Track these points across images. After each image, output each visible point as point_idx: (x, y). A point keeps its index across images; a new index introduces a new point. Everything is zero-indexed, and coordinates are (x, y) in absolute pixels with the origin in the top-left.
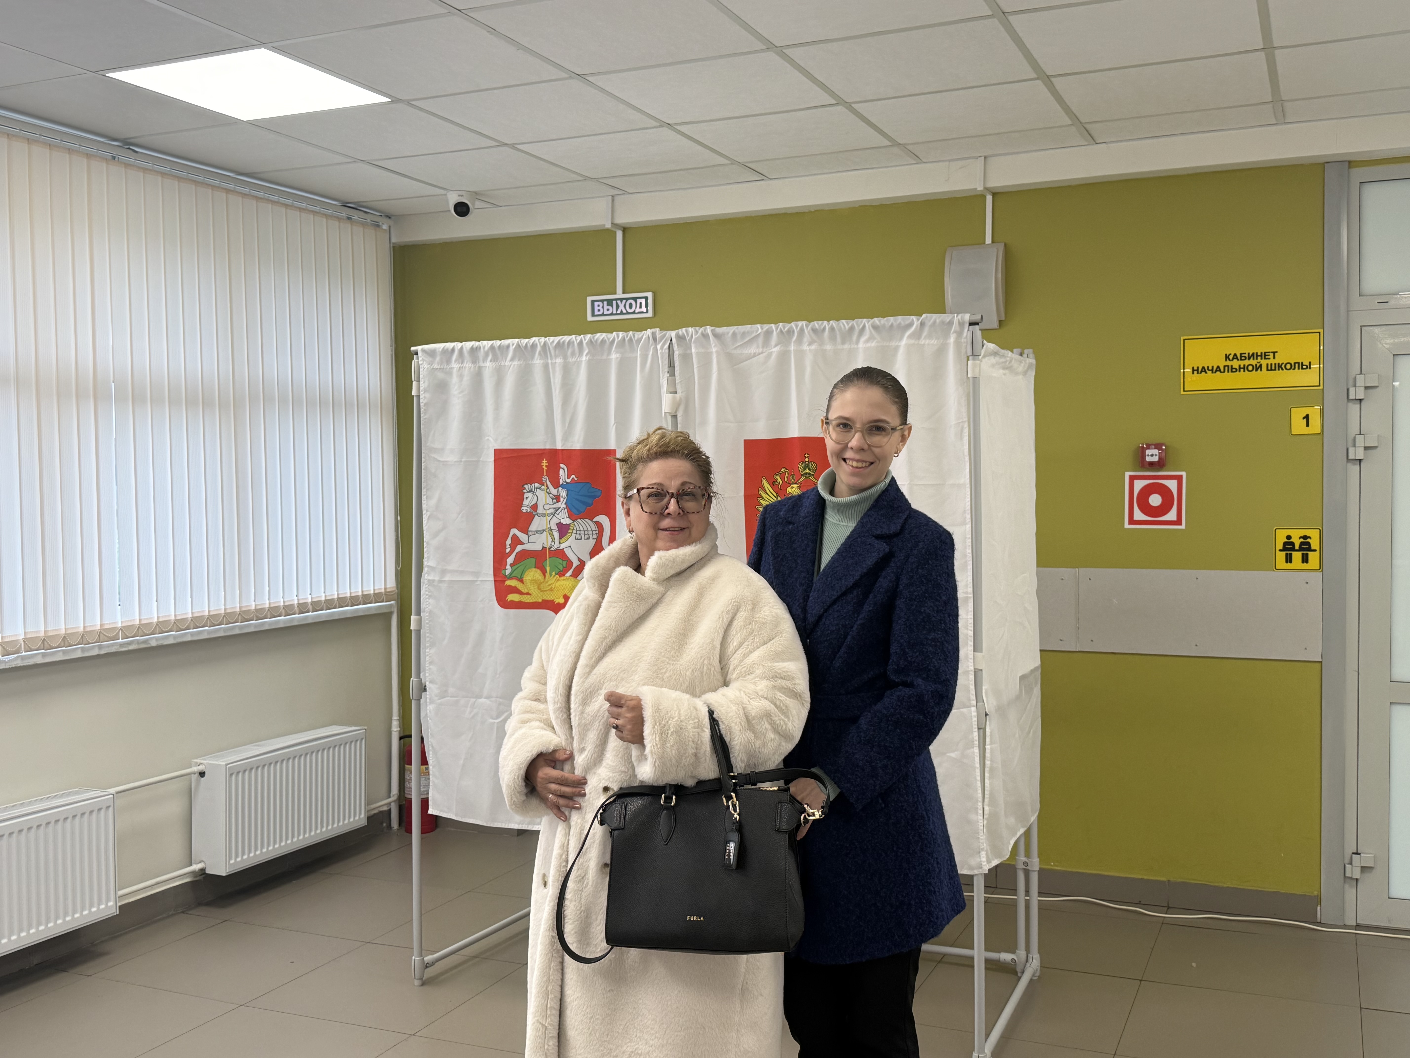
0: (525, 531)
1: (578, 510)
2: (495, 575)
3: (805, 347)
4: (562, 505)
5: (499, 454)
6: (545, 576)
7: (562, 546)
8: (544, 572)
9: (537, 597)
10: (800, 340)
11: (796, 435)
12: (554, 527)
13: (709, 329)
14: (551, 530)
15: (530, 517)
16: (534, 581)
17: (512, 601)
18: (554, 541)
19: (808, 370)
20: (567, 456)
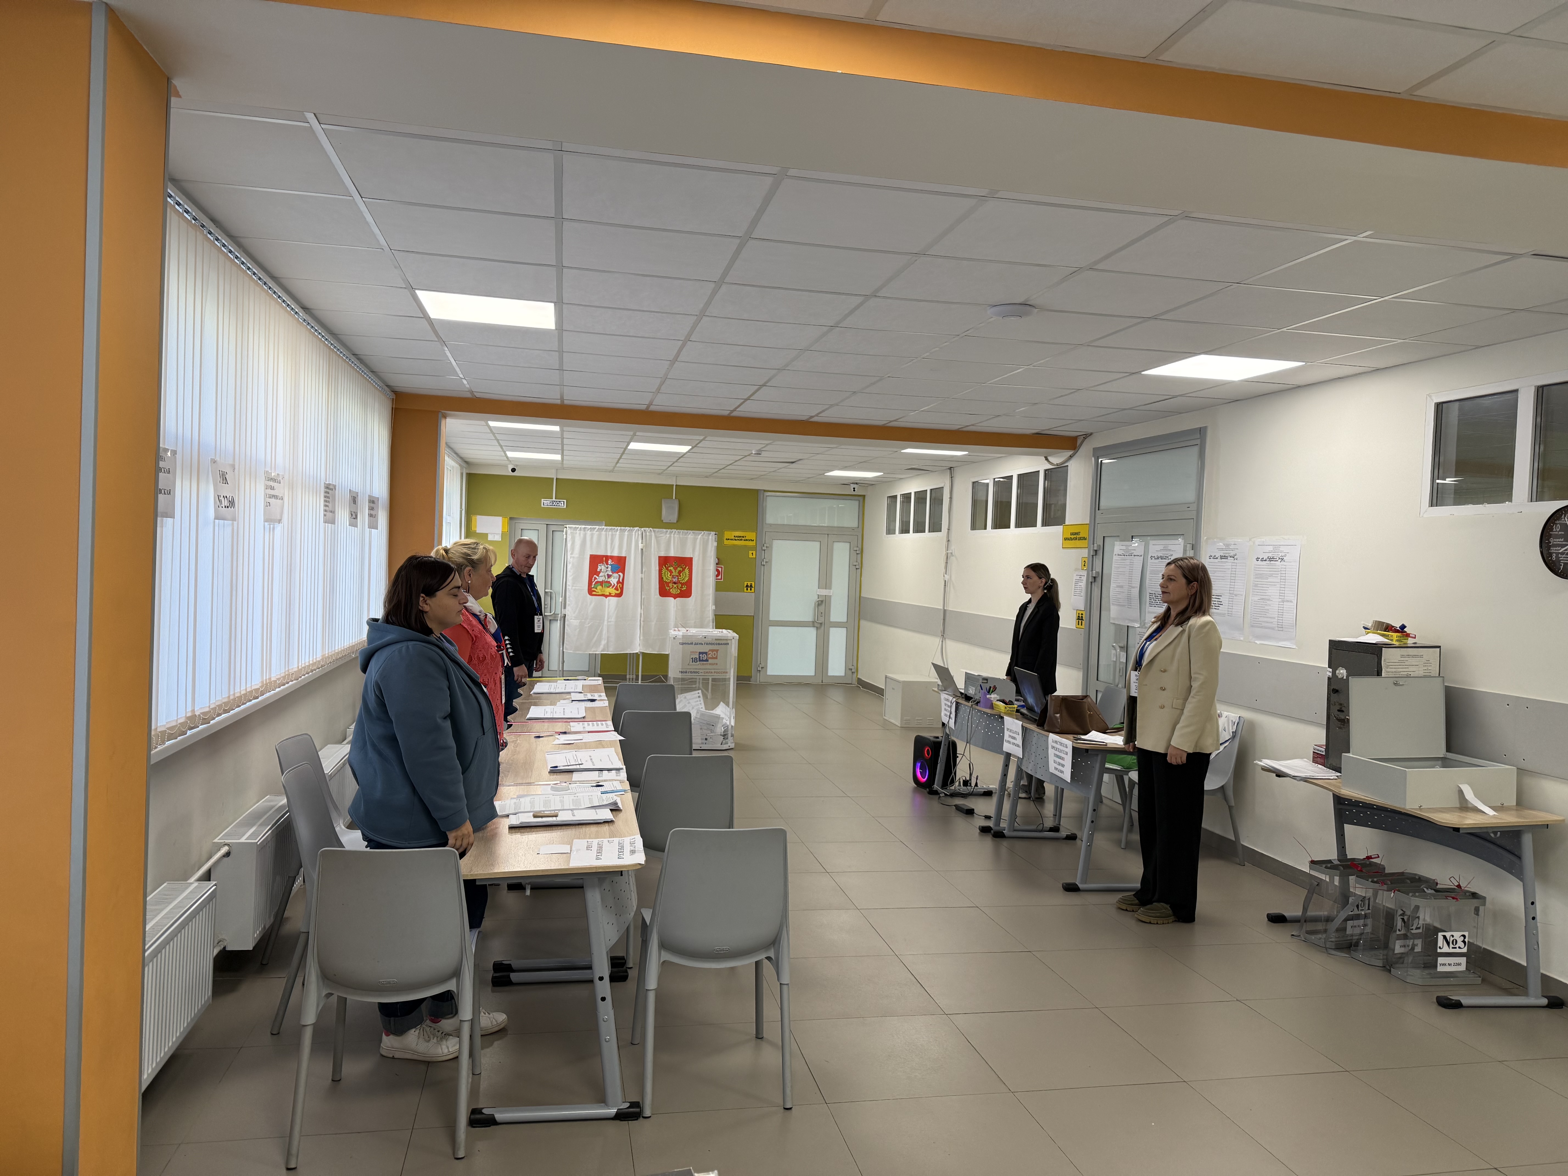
0: (598, 576)
1: (613, 571)
2: (588, 587)
3: (676, 536)
4: (609, 569)
5: (591, 556)
6: (603, 588)
7: (609, 580)
9: (600, 593)
10: (674, 534)
11: (673, 555)
12: (606, 575)
13: (652, 529)
15: (600, 572)
16: (600, 589)
17: (593, 594)
18: (606, 578)
19: (676, 541)
20: (612, 557)
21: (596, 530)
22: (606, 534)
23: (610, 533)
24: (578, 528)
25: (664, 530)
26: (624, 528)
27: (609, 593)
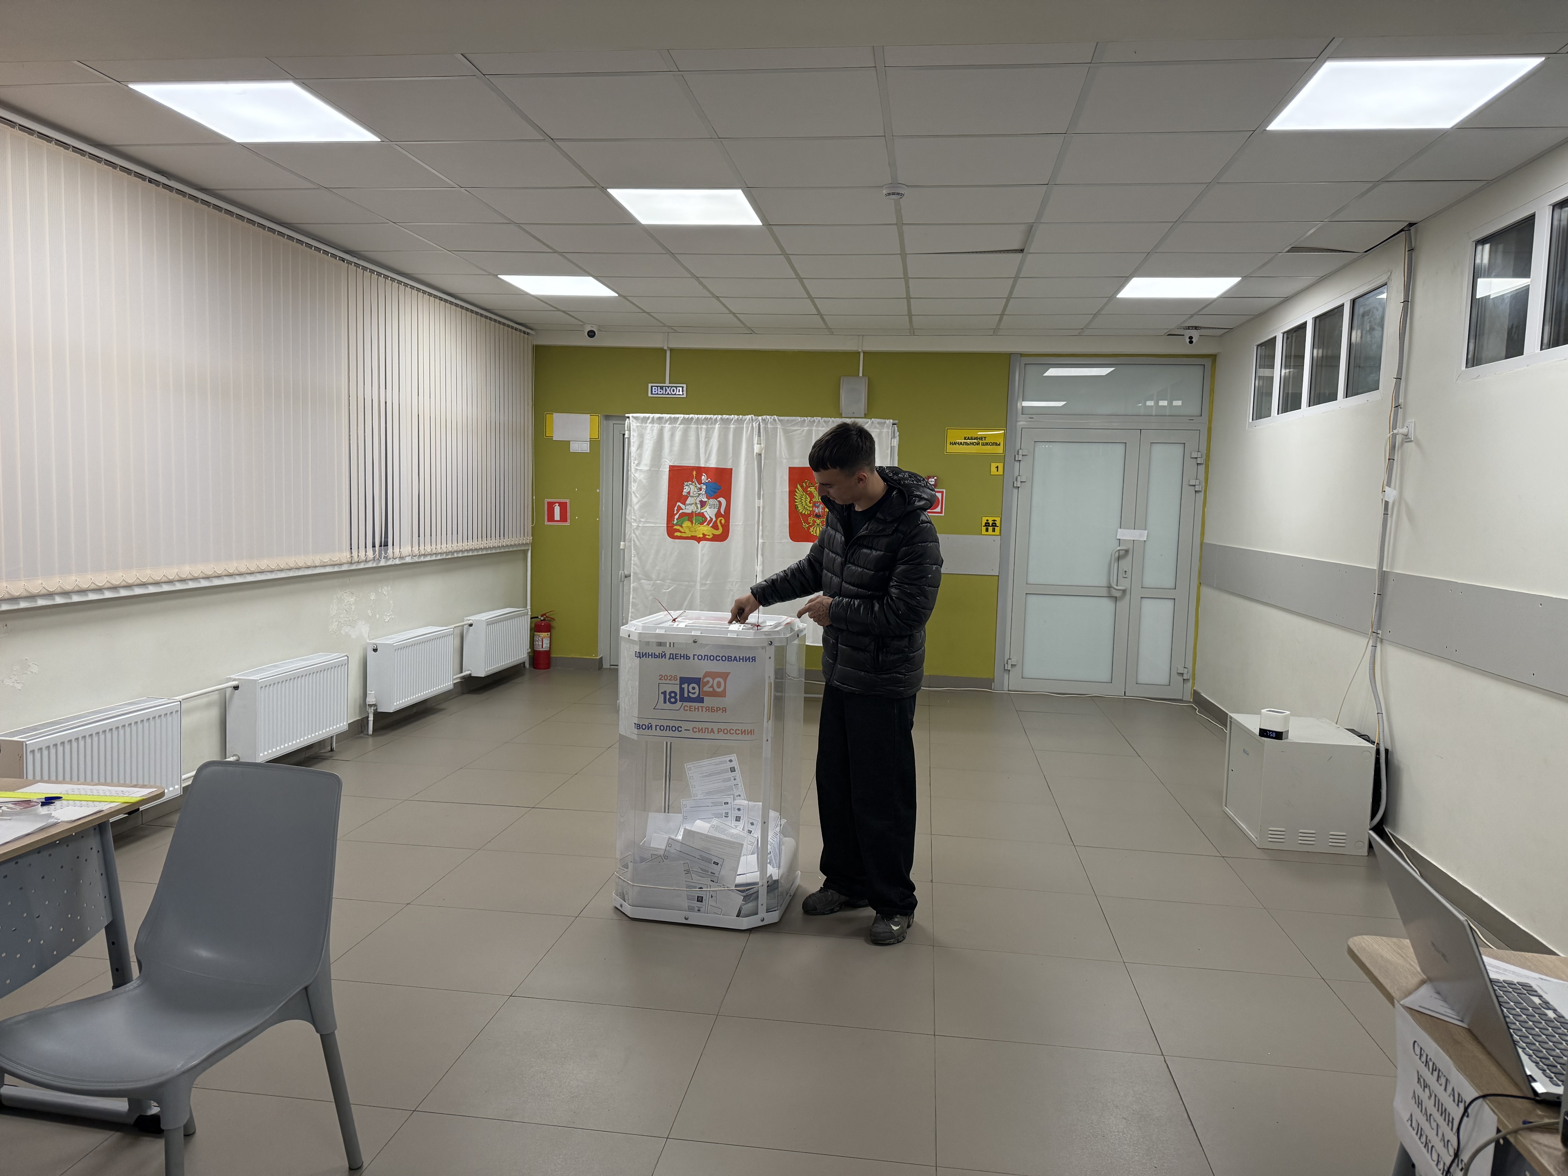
0: (684, 504)
1: (711, 495)
2: (667, 524)
4: (703, 492)
5: (672, 468)
6: (692, 525)
7: (702, 511)
8: (692, 523)
9: (688, 534)
12: (698, 502)
13: (776, 417)
14: (696, 503)
15: (686, 497)
16: (687, 527)
17: (677, 536)
18: (698, 508)
20: (706, 470)
21: (680, 419)
22: (697, 428)
23: (704, 426)
24: (649, 417)
25: (799, 419)
26: (727, 416)
27: (703, 534)
